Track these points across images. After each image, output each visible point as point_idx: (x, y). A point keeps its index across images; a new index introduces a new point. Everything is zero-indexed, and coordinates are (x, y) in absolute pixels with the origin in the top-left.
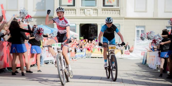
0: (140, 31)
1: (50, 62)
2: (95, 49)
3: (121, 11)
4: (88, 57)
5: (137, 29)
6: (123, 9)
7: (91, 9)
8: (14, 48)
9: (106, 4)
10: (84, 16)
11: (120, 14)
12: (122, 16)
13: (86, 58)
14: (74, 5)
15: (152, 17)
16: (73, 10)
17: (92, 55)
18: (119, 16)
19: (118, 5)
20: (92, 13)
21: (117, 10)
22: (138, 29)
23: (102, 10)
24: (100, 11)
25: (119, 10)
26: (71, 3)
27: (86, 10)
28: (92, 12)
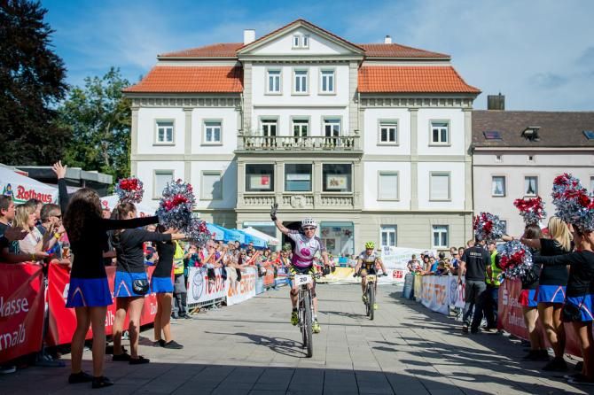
0: (388, 234)
1: (214, 302)
3: (356, 199)
5: (382, 231)
6: (358, 196)
7: (303, 195)
8: (78, 289)
9: (329, 187)
10: (290, 208)
11: (353, 205)
12: (356, 207)
14: (272, 189)
15: (408, 210)
16: (271, 198)
18: (351, 208)
19: (350, 189)
20: (304, 203)
21: (348, 198)
22: (385, 231)
23: (322, 198)
24: (318, 199)
25: (352, 198)
26: (267, 186)
27: (293, 198)
28: (303, 200)
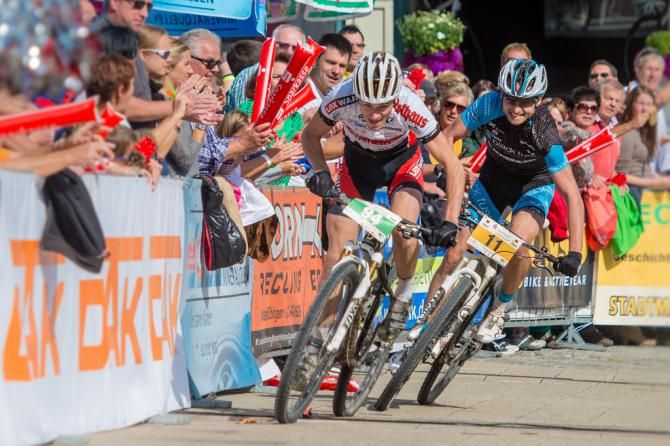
2: (647, 197)
4: (536, 333)
13: (512, 349)
17: (603, 293)
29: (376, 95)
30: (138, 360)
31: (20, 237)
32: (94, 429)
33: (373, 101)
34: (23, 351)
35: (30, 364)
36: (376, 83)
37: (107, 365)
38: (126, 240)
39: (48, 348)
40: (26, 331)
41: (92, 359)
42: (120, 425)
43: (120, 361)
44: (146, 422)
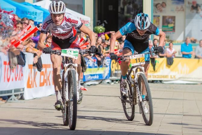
13: (112, 83)
29: (57, 11)
30: (50, 85)
31: (30, 64)
32: (42, 96)
33: (56, 13)
34: (30, 83)
35: (31, 85)
36: (57, 7)
37: (44, 86)
38: (47, 65)
39: (34, 83)
40: (31, 80)
41: (42, 85)
42: (46, 96)
43: (47, 85)
44: (51, 95)
